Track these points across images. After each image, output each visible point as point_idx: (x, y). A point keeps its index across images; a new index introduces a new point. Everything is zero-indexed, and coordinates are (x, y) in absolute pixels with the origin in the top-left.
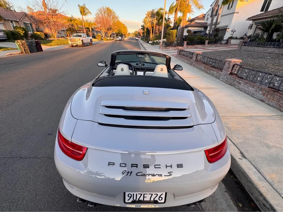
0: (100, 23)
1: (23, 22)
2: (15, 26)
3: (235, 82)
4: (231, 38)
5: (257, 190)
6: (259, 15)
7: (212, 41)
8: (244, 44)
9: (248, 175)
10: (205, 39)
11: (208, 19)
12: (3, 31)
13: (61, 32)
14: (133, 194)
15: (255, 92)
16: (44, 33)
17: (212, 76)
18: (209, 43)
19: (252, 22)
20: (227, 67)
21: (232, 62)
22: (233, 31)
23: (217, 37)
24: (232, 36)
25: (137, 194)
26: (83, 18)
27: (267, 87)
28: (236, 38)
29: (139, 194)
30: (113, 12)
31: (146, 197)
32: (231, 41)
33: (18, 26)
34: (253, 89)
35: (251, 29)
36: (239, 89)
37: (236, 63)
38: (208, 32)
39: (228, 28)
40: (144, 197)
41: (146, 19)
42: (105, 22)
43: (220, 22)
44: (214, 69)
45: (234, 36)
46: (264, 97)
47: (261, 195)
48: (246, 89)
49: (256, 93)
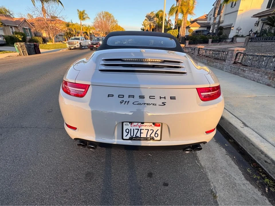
0: (98, 27)
1: (22, 27)
2: (14, 31)
3: (240, 70)
4: (237, 36)
5: (258, 150)
6: (265, 11)
7: (216, 39)
8: (250, 40)
9: (249, 139)
10: (208, 38)
11: (210, 19)
12: (3, 36)
13: (58, 37)
14: (131, 129)
15: (260, 78)
16: (42, 38)
17: (215, 68)
18: (212, 42)
19: (259, 19)
20: (230, 57)
21: (235, 51)
22: (239, 30)
23: (221, 36)
24: (237, 34)
25: (134, 129)
26: (81, 23)
27: (273, 70)
28: (242, 36)
29: (136, 129)
30: (112, 16)
31: (143, 133)
32: (236, 39)
33: (17, 31)
34: (258, 74)
35: (257, 26)
36: (244, 77)
37: (239, 51)
38: (211, 31)
39: (232, 26)
40: (141, 133)
41: (145, 21)
42: (104, 26)
43: (223, 21)
44: (217, 61)
45: (240, 34)
46: (270, 81)
47: (262, 152)
48: (251, 76)
49: (262, 78)
